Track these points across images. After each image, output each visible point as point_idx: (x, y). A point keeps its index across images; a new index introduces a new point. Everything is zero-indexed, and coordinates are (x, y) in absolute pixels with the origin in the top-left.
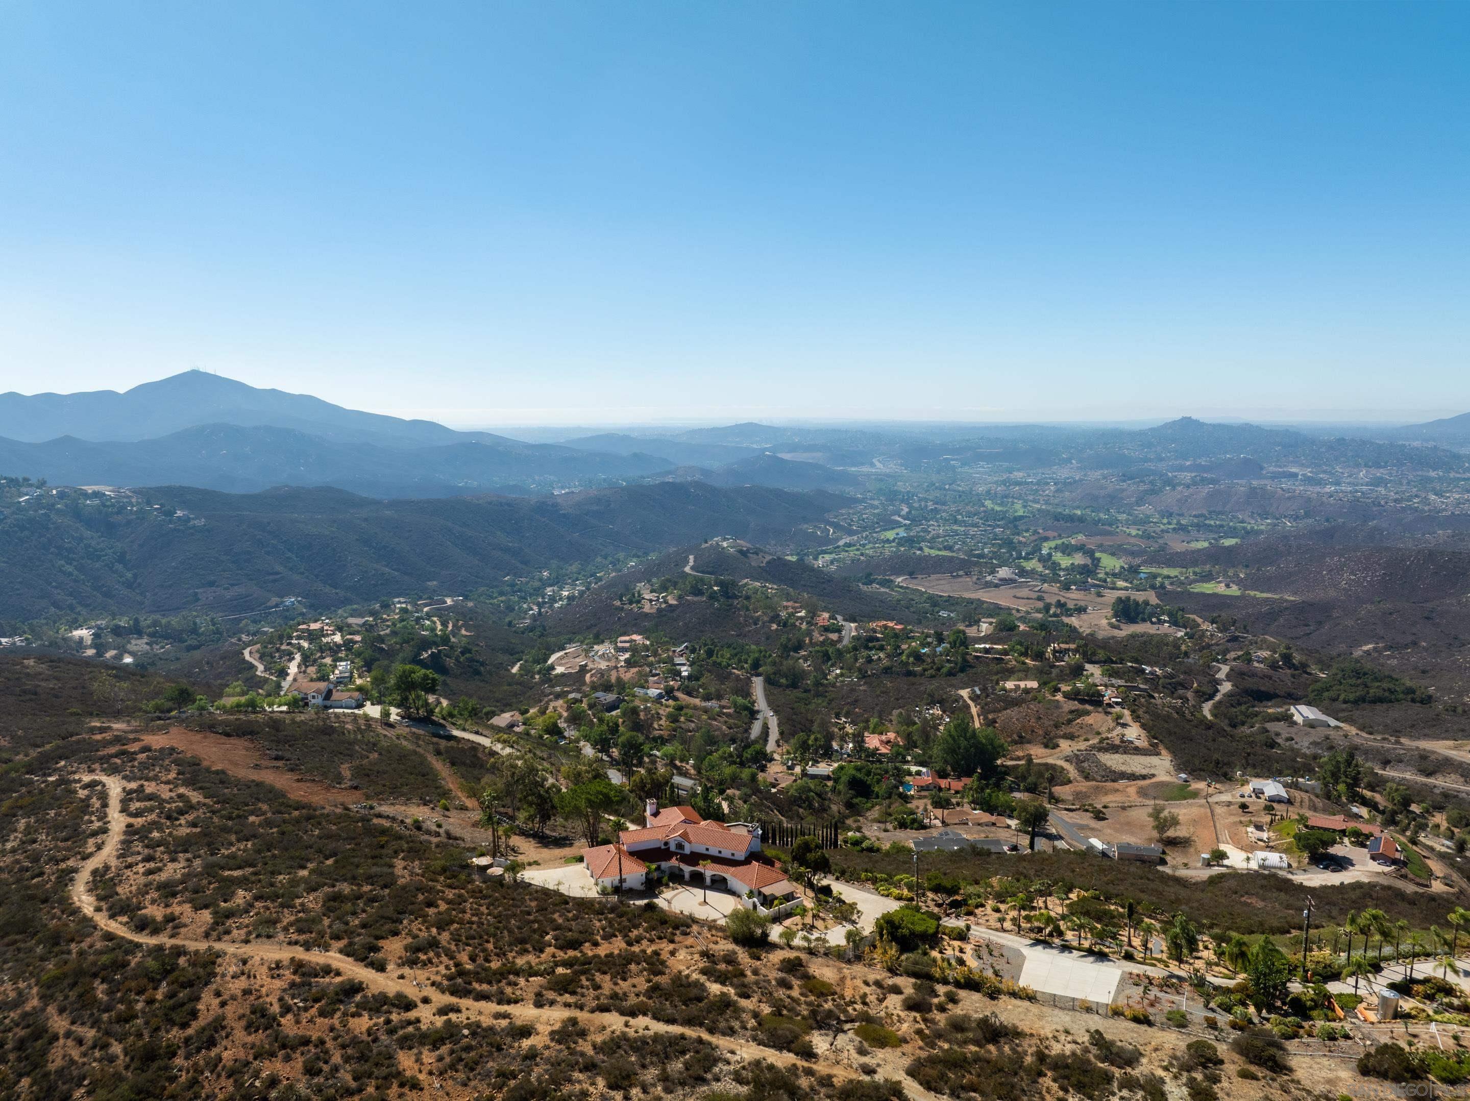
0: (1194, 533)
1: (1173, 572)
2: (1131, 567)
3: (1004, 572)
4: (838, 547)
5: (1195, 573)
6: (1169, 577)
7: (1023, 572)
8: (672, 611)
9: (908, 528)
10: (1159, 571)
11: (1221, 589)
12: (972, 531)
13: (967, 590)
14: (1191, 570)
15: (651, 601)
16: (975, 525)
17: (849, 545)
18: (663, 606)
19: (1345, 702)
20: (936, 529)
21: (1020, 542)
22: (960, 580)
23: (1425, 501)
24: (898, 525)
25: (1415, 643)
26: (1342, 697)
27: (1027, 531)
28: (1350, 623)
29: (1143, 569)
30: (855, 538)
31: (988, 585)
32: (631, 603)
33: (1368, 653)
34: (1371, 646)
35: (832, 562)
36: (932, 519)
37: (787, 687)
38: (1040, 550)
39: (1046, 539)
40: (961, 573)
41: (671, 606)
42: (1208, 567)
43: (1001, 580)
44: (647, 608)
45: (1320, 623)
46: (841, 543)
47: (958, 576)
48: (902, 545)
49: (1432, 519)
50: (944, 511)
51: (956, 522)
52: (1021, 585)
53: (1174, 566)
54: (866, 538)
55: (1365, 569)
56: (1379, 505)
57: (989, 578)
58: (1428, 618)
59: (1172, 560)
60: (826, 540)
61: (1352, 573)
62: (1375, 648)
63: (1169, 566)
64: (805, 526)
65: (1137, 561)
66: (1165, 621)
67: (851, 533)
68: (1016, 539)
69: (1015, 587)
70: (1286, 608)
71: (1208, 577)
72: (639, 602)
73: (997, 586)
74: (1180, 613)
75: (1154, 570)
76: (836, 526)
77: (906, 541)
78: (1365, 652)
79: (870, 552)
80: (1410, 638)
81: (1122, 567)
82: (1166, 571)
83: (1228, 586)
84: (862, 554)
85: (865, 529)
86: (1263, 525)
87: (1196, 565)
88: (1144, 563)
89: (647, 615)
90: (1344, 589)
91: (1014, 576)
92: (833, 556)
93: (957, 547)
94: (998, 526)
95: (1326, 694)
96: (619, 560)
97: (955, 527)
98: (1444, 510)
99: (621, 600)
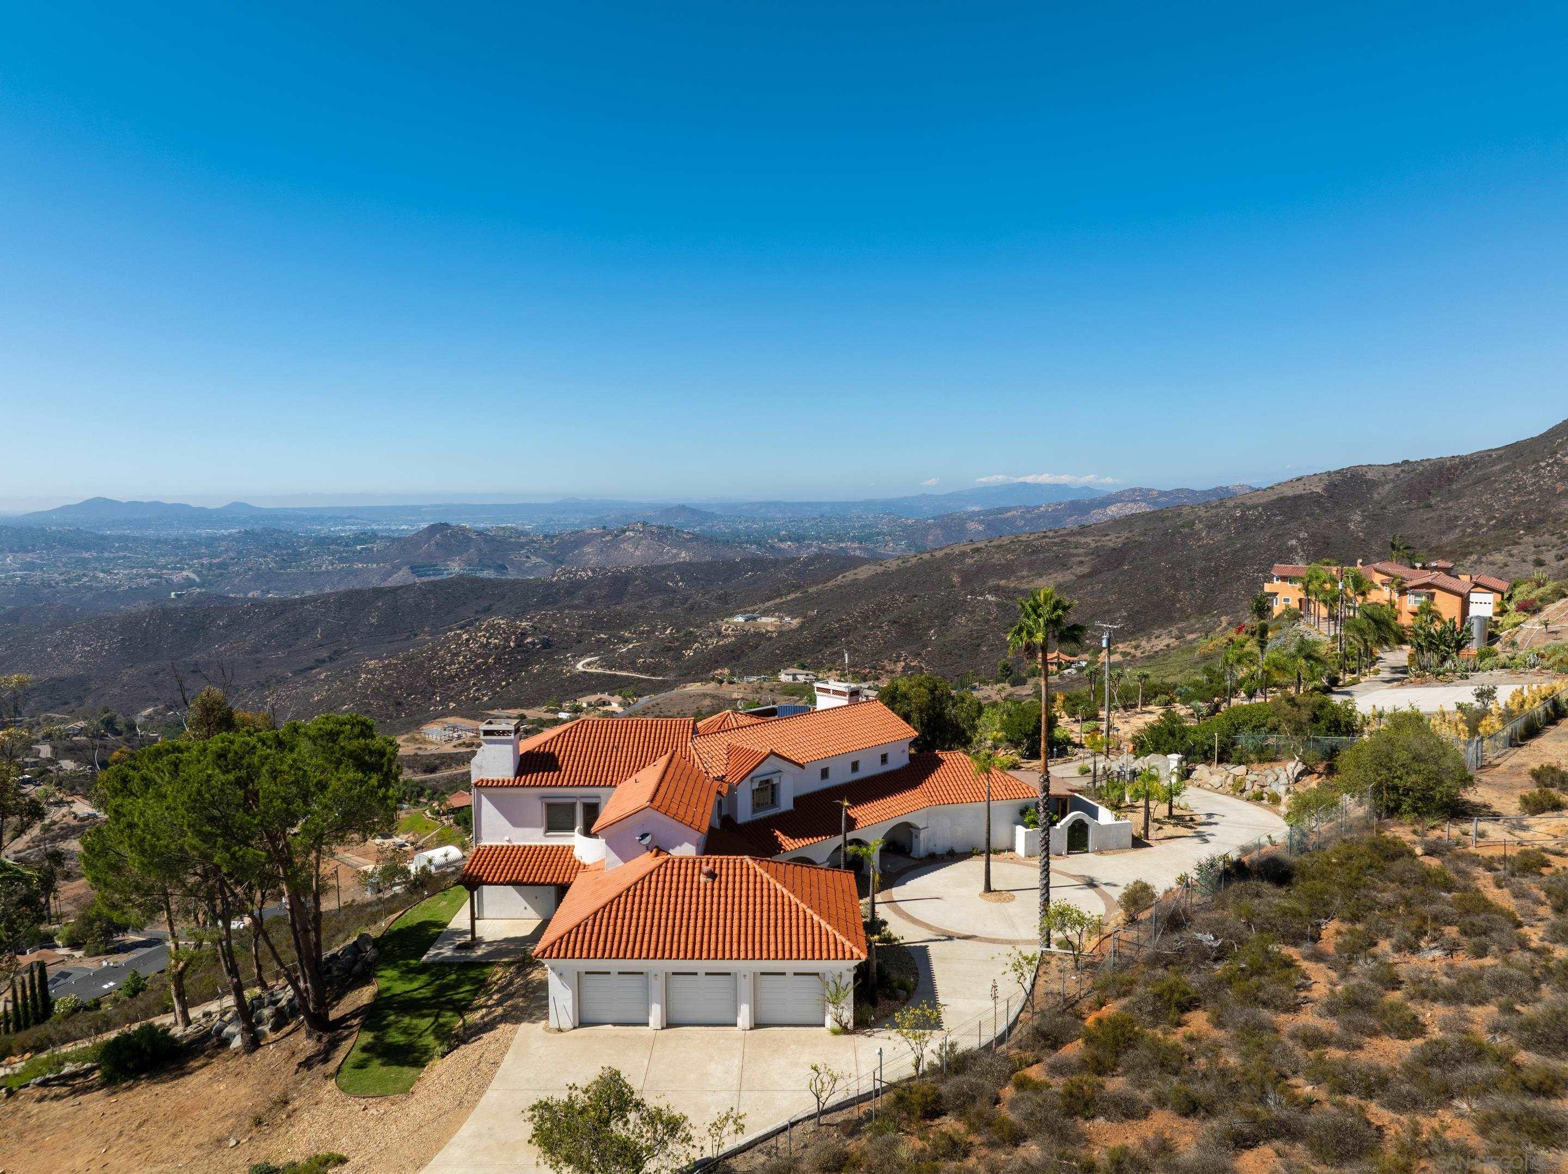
23: (95, 578)
28: (116, 691)
33: (149, 717)
34: (150, 710)
45: (79, 698)
49: (111, 593)
55: (99, 638)
56: (50, 586)
58: (194, 672)
61: (84, 644)
62: (155, 711)
78: (146, 717)
90: (81, 663)
98: (120, 586)
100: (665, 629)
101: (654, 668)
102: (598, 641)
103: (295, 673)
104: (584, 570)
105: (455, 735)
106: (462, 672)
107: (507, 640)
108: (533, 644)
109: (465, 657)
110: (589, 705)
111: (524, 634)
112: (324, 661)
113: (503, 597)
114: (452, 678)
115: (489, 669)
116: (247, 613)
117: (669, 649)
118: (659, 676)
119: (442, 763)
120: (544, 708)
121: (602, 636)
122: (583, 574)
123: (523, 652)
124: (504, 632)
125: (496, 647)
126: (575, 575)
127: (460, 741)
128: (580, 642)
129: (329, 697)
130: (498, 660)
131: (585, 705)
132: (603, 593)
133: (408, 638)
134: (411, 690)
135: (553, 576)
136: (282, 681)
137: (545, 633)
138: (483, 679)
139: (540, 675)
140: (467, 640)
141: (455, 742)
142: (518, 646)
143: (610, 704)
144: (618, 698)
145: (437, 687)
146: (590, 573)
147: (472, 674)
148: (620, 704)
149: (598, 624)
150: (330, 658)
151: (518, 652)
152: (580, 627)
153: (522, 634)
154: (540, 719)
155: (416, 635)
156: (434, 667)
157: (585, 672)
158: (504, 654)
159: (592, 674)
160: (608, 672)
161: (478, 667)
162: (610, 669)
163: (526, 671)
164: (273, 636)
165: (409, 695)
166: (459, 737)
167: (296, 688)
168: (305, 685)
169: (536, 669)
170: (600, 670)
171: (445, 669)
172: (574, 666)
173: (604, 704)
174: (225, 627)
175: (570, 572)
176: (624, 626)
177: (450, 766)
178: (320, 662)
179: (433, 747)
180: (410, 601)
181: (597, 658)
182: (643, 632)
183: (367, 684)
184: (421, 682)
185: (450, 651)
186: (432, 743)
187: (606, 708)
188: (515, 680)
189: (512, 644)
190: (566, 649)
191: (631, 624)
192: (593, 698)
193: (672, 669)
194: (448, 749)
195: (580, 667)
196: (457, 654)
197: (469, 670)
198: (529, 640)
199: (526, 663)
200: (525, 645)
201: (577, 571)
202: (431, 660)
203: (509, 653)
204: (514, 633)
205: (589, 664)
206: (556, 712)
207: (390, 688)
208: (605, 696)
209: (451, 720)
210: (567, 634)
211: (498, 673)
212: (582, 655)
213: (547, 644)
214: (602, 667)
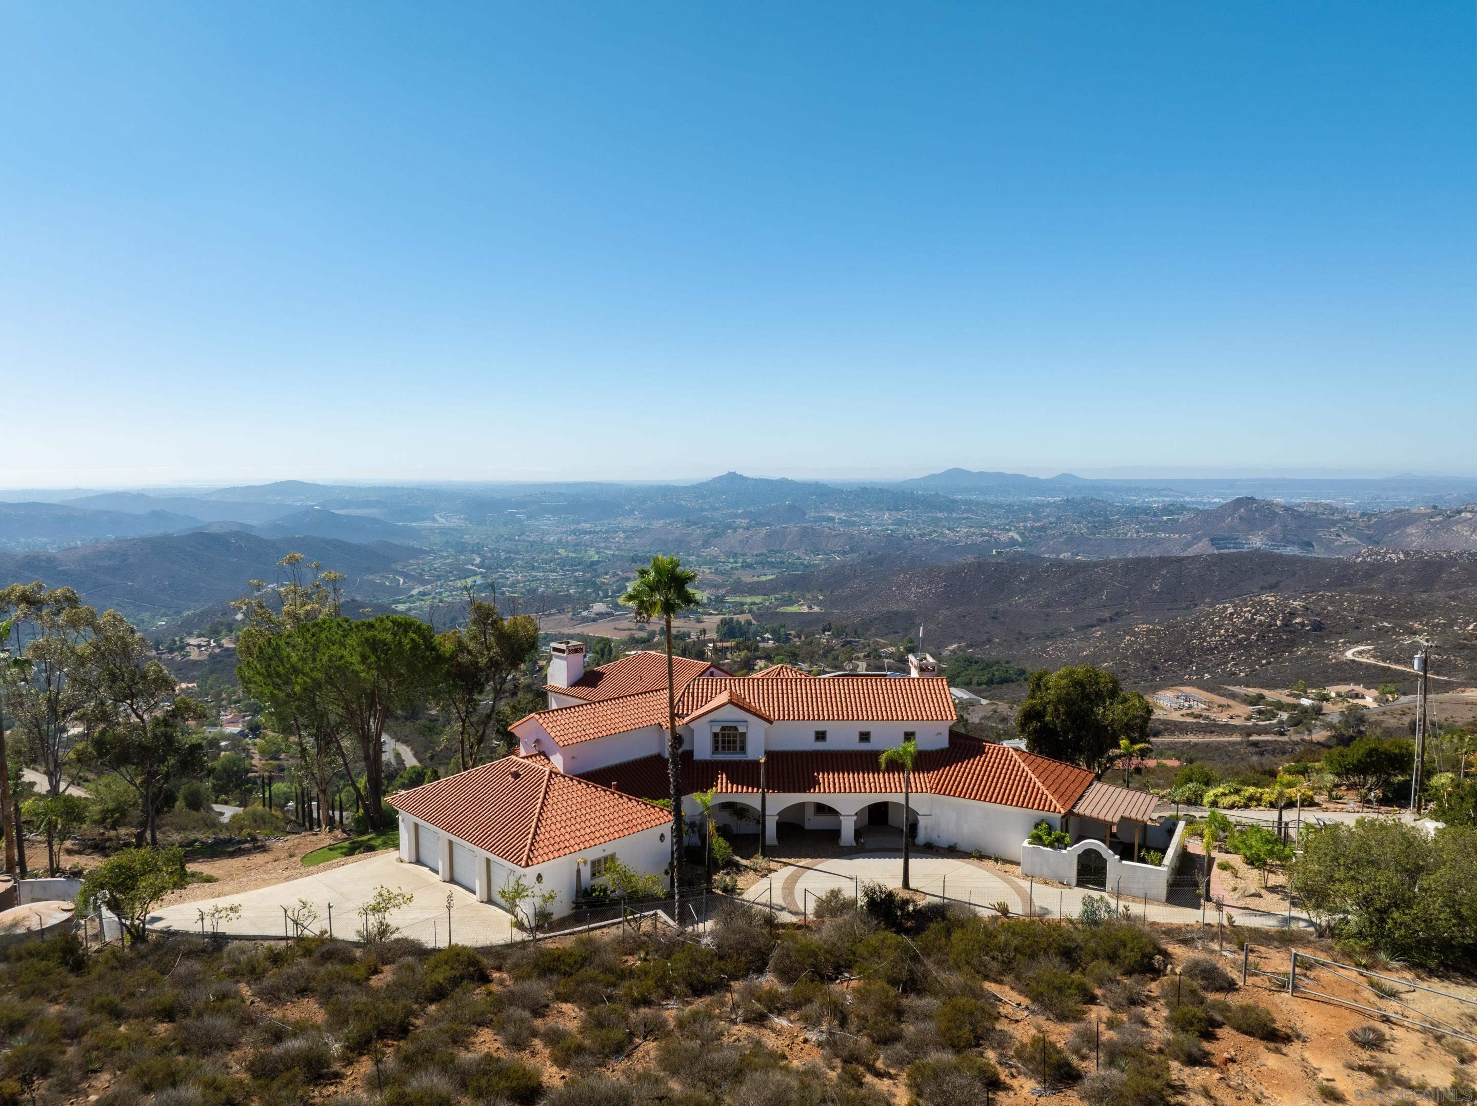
0: (759, 568)
1: (758, 599)
2: (717, 597)
3: (599, 607)
4: (412, 596)
5: (776, 599)
6: (755, 604)
7: (616, 606)
8: (230, 656)
9: (484, 576)
10: (743, 600)
11: (805, 609)
12: (552, 576)
13: (564, 626)
14: (772, 597)
15: (199, 646)
16: (553, 571)
17: (424, 594)
18: (217, 650)
19: (979, 684)
20: (514, 576)
21: (603, 583)
22: (554, 617)
23: (942, 534)
24: (475, 574)
25: (990, 641)
26: (975, 680)
27: (606, 573)
28: (932, 627)
29: (729, 599)
30: (429, 587)
31: (585, 620)
32: (171, 651)
33: (954, 652)
34: (955, 646)
35: (409, 609)
36: (507, 567)
37: (406, 718)
38: (626, 587)
39: (628, 579)
40: (553, 611)
41: (227, 649)
42: (786, 593)
43: (597, 614)
44: (194, 655)
46: (414, 592)
47: (551, 614)
48: (482, 592)
49: (951, 547)
50: (518, 559)
51: (533, 568)
52: (619, 618)
53: (757, 595)
54: (441, 587)
55: (929, 582)
56: (909, 539)
57: (585, 613)
58: (993, 618)
59: (753, 589)
60: (397, 591)
61: (918, 587)
62: (959, 647)
63: (751, 595)
64: (371, 577)
65: (721, 592)
66: (769, 639)
67: (423, 582)
68: (598, 581)
69: (613, 620)
70: (876, 619)
71: (790, 602)
72: (182, 648)
73: (594, 620)
74: (782, 629)
75: (738, 599)
76: (406, 576)
77: (485, 588)
78: (951, 651)
79: (450, 599)
80: (985, 637)
81: (709, 598)
82: (749, 600)
83: (810, 607)
84: (441, 601)
85: (438, 578)
86: (817, 559)
87: (777, 593)
88: (728, 593)
89: (195, 663)
90: (914, 601)
91: (609, 610)
92: (407, 605)
93: (541, 590)
94: (577, 570)
95: (958, 680)
96: (142, 621)
97: (534, 573)
98: (959, 541)
99: (157, 649)
100: (1468, 624)
101: (1439, 666)
102: (1379, 629)
103: (1077, 629)
104: (1394, 552)
105: (1186, 704)
106: (1222, 645)
107: (1274, 618)
108: (1303, 625)
109: (1227, 631)
110: (1339, 695)
111: (1293, 614)
112: (1105, 621)
113: (1294, 574)
114: (1211, 650)
115: (1251, 645)
116: (1046, 571)
117: (1464, 647)
118: (1444, 675)
119: (1166, 730)
120: (1287, 691)
121: (1385, 624)
122: (1393, 556)
123: (1290, 632)
124: (1272, 610)
125: (1261, 624)
126: (1383, 557)
127: (1189, 711)
128: (1357, 628)
129: (1094, 653)
130: (1261, 637)
131: (1333, 694)
132: (1409, 578)
133: (1188, 607)
134: (1170, 657)
135: (1358, 557)
136: (1064, 634)
137: (1317, 615)
138: (1242, 654)
139: (1302, 658)
140: (1232, 614)
141: (1184, 711)
142: (1285, 625)
143: (1363, 697)
144: (1375, 693)
145: (1194, 657)
146: (1402, 556)
147: (1232, 648)
148: (1375, 700)
149: (1383, 611)
150: (1111, 618)
151: (1284, 632)
152: (1361, 613)
153: (1290, 613)
154: (1279, 702)
155: (1196, 605)
156: (1195, 636)
157: (1353, 661)
158: (1270, 631)
159: (1361, 664)
160: (1381, 664)
161: (1239, 642)
162: (1384, 661)
163: (1291, 652)
164: (1064, 593)
165: (1166, 661)
166: (1190, 707)
167: (1073, 642)
168: (1081, 640)
169: (1301, 651)
170: (1372, 661)
171: (1205, 640)
172: (1343, 653)
173: (1357, 696)
174: (1026, 582)
175: (1379, 554)
176: (1415, 617)
177: (1172, 733)
178: (1102, 621)
179: (1162, 712)
180: (1195, 571)
181: (1371, 647)
182: (1438, 625)
183: (1130, 645)
184: (1180, 650)
185: (1212, 623)
186: (1162, 708)
187: (1356, 701)
188: (1276, 659)
189: (1278, 623)
190: (1340, 634)
191: (1425, 615)
192: (1344, 689)
193: (1464, 670)
194: (1176, 716)
195: (1349, 654)
196: (1220, 627)
197: (1230, 644)
198: (1298, 620)
199: (1291, 644)
200: (1292, 625)
201: (1386, 553)
202: (1193, 630)
203: (1274, 631)
204: (1282, 612)
205: (1360, 653)
206: (1298, 697)
207: (1149, 652)
208: (1360, 689)
209: (1188, 690)
210: (1344, 618)
211: (1259, 651)
212: (1357, 643)
213: (1318, 627)
214: (1374, 657)
